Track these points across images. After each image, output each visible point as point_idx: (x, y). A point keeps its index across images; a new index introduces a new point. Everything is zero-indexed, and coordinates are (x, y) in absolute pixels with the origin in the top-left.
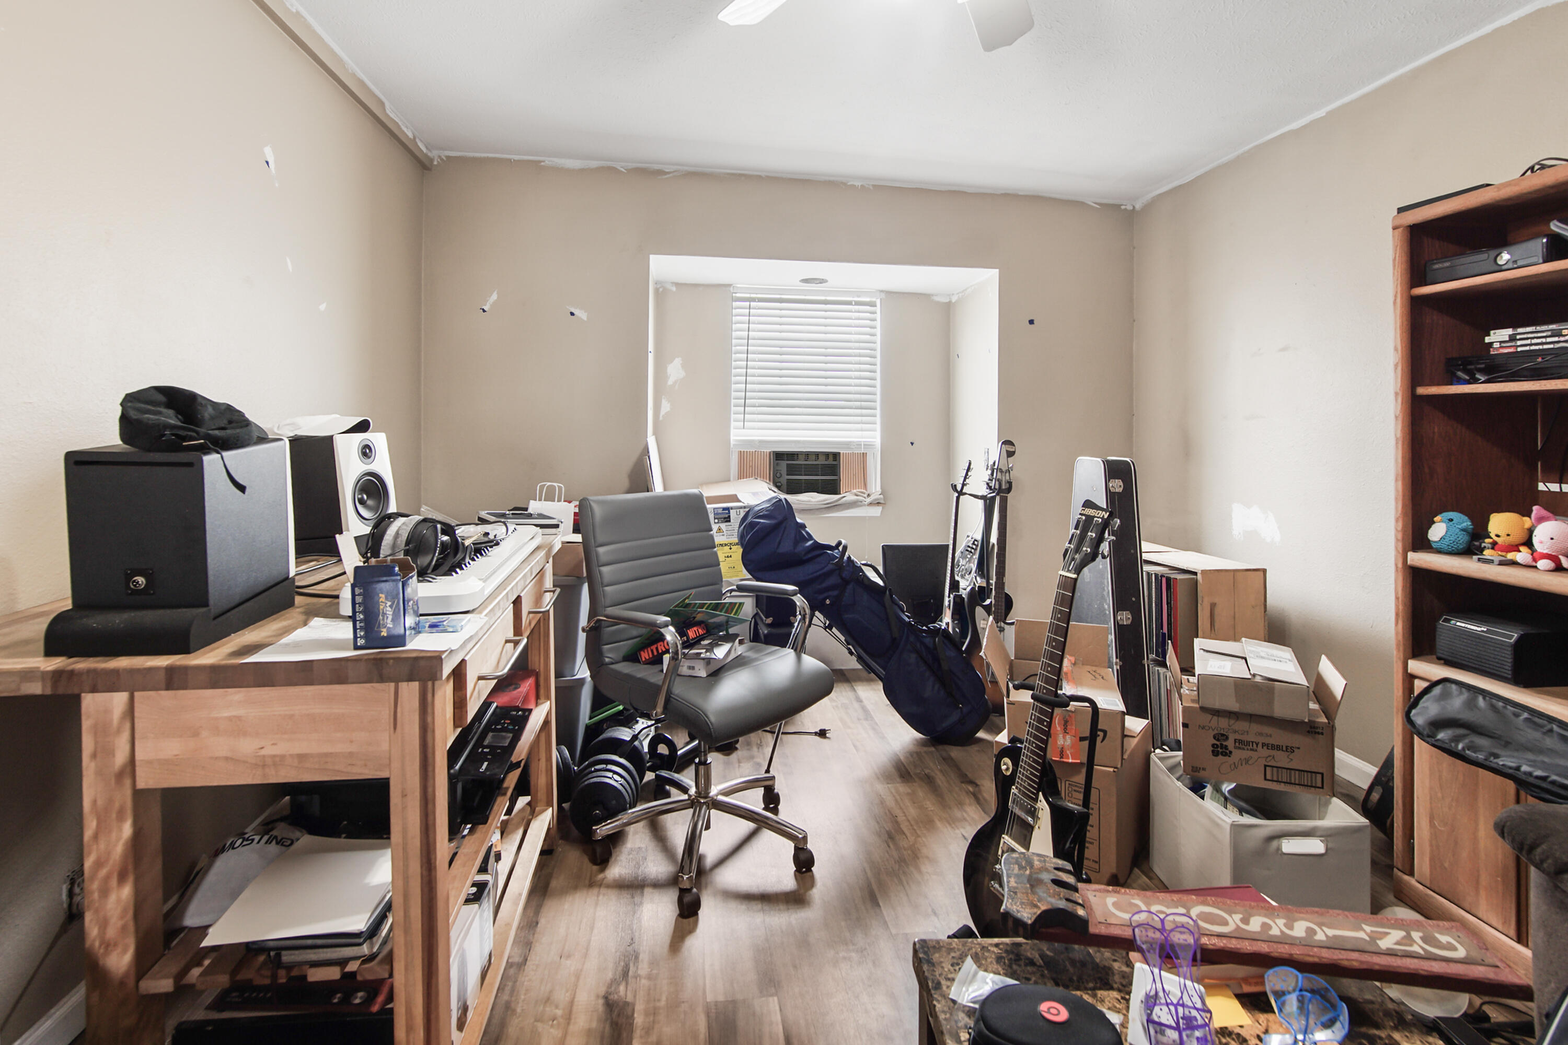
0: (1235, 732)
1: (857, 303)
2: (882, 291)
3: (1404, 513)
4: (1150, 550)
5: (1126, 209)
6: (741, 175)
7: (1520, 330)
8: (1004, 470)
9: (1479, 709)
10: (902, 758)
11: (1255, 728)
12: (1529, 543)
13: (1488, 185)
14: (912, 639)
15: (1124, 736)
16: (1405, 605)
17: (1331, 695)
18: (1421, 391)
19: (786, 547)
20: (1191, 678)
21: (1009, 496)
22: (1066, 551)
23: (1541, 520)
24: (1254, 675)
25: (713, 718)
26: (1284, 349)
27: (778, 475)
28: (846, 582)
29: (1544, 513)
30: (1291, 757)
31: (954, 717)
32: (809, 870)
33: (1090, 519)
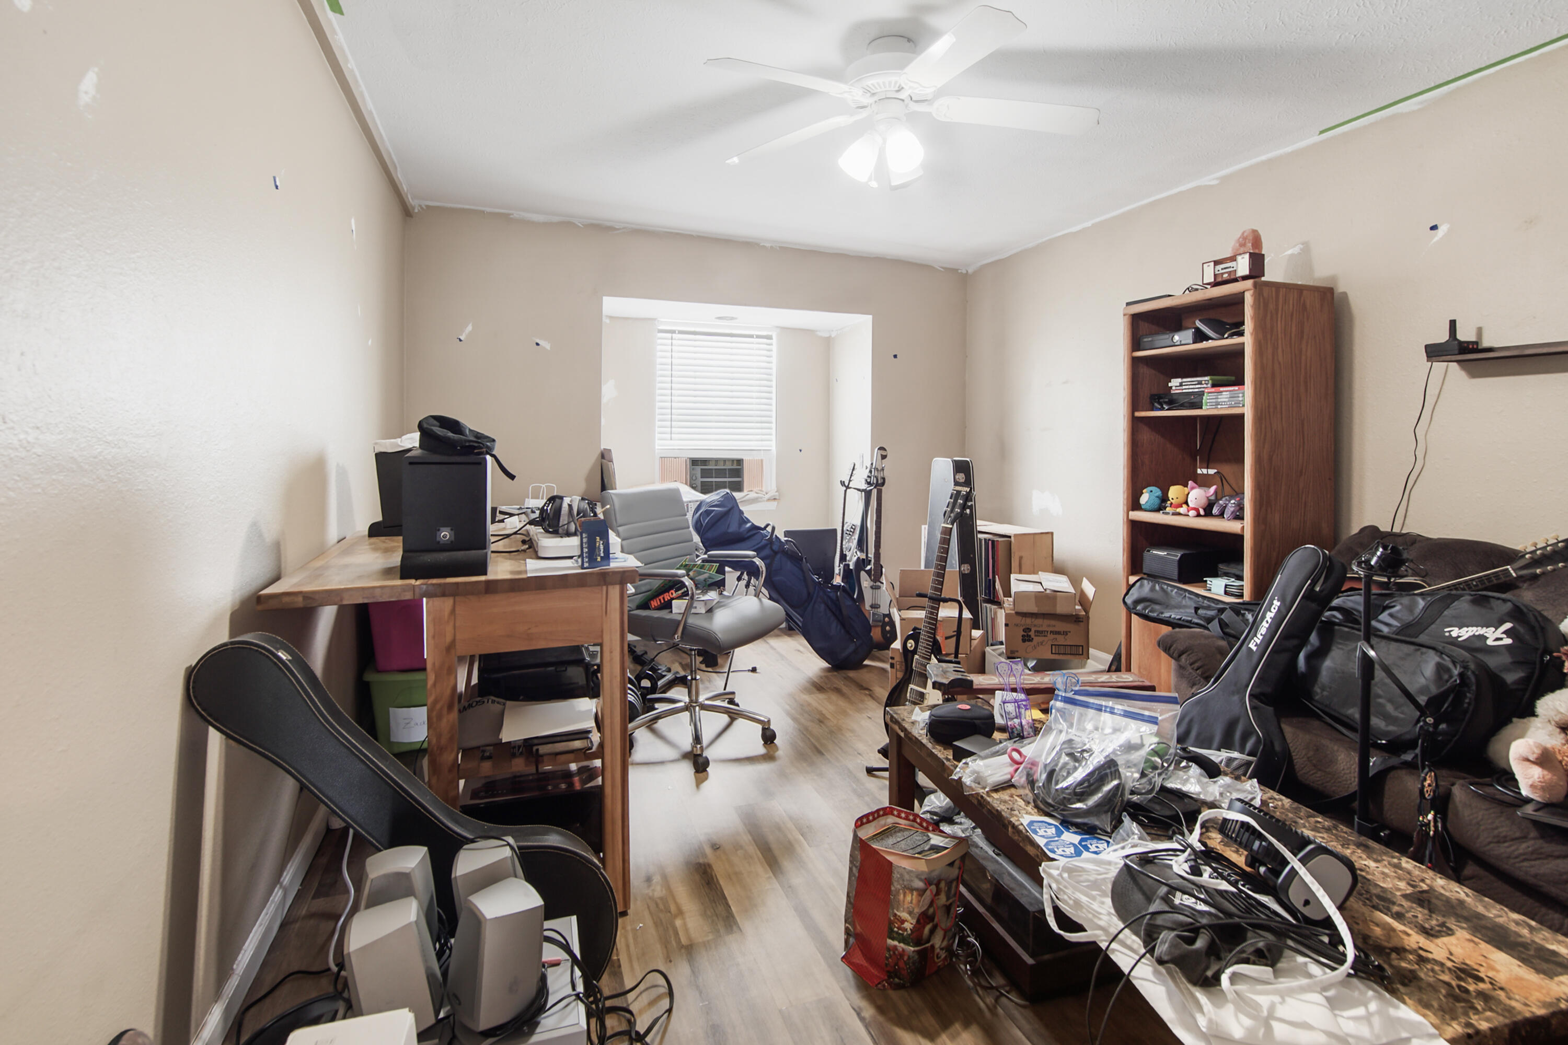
0: (1035, 626)
1: (758, 337)
2: (777, 327)
3: (1128, 488)
4: (982, 525)
5: (961, 273)
6: (677, 234)
7: (1185, 380)
8: (879, 469)
9: (1156, 591)
10: (816, 680)
11: (1047, 622)
12: (1186, 503)
13: (1170, 296)
14: (821, 593)
15: (971, 639)
16: (1127, 543)
17: (1087, 598)
18: (1137, 414)
19: (733, 528)
20: (1009, 599)
21: (883, 488)
22: (945, 512)
23: (1192, 488)
24: (1045, 590)
25: (720, 635)
26: (1064, 383)
27: (694, 478)
28: (776, 553)
29: (1195, 485)
30: (1066, 637)
31: (852, 647)
32: (772, 742)
33: (959, 492)
